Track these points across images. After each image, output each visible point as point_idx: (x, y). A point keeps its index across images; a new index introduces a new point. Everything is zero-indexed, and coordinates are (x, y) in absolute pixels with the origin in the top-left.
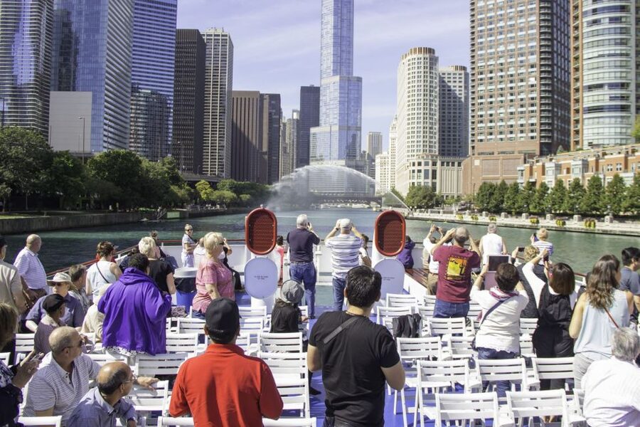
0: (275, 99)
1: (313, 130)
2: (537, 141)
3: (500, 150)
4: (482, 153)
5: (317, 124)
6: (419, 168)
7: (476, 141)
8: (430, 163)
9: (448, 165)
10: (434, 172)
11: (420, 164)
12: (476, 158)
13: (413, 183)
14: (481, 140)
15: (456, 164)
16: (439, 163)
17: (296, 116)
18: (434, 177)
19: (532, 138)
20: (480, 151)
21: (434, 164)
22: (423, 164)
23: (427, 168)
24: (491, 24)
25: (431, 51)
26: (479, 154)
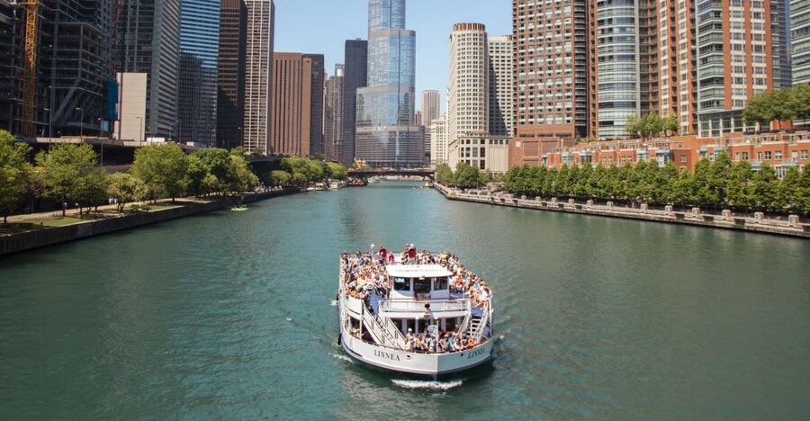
0: (318, 60)
1: (360, 91)
2: (573, 124)
3: (540, 132)
4: (524, 136)
5: (364, 84)
6: (468, 146)
7: (518, 124)
8: (479, 141)
9: (496, 143)
10: (483, 150)
11: (468, 142)
12: (518, 140)
13: (463, 161)
14: (522, 123)
15: (504, 141)
16: (487, 141)
17: (340, 73)
18: (483, 154)
19: (568, 121)
20: (522, 133)
21: (483, 142)
22: (471, 141)
23: (476, 146)
24: (531, 13)
25: (482, 27)
26: (521, 136)
